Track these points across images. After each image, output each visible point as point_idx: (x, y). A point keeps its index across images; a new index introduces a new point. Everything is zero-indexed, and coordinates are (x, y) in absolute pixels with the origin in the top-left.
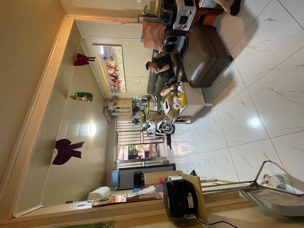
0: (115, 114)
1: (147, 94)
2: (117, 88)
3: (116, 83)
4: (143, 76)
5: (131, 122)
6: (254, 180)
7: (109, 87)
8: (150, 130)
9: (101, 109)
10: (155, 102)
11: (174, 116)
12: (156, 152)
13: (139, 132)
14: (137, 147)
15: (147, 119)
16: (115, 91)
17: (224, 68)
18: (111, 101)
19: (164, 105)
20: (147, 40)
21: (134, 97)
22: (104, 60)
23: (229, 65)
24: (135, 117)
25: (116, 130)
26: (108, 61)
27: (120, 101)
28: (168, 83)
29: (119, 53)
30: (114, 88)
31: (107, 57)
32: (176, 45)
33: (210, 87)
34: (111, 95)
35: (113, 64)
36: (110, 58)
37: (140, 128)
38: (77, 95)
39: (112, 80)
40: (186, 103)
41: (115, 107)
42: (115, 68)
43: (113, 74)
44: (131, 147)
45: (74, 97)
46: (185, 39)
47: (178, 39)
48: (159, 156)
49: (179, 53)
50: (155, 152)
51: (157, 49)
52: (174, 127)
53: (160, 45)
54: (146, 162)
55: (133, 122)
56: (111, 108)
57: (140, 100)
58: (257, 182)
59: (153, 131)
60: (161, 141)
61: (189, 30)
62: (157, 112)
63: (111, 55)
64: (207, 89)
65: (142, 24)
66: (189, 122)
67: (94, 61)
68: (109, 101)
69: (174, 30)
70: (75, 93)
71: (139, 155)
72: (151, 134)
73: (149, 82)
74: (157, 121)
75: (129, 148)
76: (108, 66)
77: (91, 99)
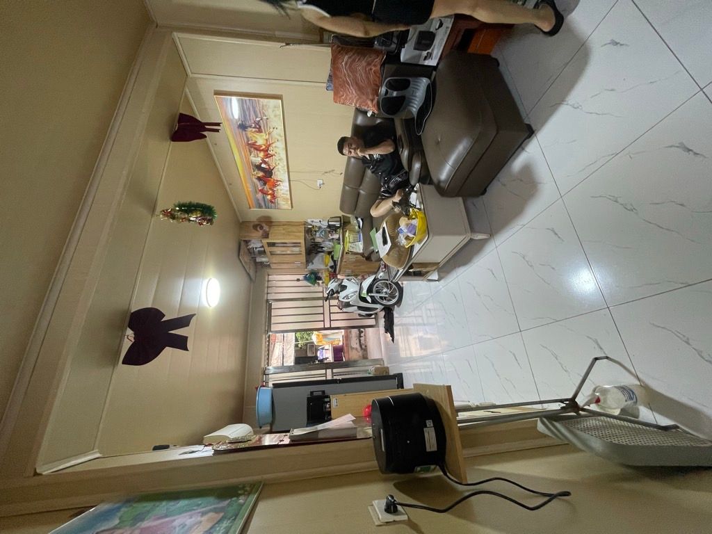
0: (264, 260)
1: (340, 214)
2: (269, 197)
3: (267, 186)
4: (330, 170)
5: (301, 277)
6: (570, 396)
7: (251, 194)
8: (347, 297)
9: (232, 245)
10: (358, 232)
11: (399, 262)
12: (359, 348)
13: (320, 303)
14: (314, 338)
15: (340, 271)
16: (265, 205)
17: (514, 153)
18: (255, 227)
19: (378, 237)
20: (340, 85)
21: (309, 221)
22: (240, 130)
23: (526, 145)
24: (311, 267)
25: (266, 296)
26: (250, 132)
27: (276, 228)
28: (388, 187)
29: (275, 116)
30: (263, 197)
31: (248, 124)
32: (409, 98)
33: (483, 196)
34: (255, 213)
35: (260, 140)
36: (253, 125)
37: (323, 292)
38: (178, 209)
39: (259, 179)
40: (428, 231)
41: (265, 241)
42: (266, 151)
43: (261, 164)
44: (302, 338)
45: (173, 212)
46: (429, 84)
47: (411, 85)
48: (365, 357)
49: (414, 118)
50: (356, 349)
51: (363, 107)
52: (401, 290)
53: (371, 97)
54: (335, 371)
55: (306, 278)
56: (256, 244)
57: (323, 227)
58: (576, 400)
59: (353, 299)
60: (371, 322)
61: (438, 64)
62: (362, 255)
63: (258, 119)
64: (475, 200)
65: (330, 49)
66: (435, 276)
67: (217, 131)
68: (252, 228)
69: (404, 64)
70: (174, 205)
71: (320, 357)
72: (348, 305)
73: (344, 185)
74: (363, 276)
75: (297, 340)
76: (248, 144)
77: (209, 220)
